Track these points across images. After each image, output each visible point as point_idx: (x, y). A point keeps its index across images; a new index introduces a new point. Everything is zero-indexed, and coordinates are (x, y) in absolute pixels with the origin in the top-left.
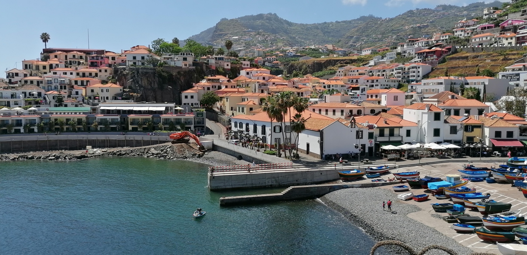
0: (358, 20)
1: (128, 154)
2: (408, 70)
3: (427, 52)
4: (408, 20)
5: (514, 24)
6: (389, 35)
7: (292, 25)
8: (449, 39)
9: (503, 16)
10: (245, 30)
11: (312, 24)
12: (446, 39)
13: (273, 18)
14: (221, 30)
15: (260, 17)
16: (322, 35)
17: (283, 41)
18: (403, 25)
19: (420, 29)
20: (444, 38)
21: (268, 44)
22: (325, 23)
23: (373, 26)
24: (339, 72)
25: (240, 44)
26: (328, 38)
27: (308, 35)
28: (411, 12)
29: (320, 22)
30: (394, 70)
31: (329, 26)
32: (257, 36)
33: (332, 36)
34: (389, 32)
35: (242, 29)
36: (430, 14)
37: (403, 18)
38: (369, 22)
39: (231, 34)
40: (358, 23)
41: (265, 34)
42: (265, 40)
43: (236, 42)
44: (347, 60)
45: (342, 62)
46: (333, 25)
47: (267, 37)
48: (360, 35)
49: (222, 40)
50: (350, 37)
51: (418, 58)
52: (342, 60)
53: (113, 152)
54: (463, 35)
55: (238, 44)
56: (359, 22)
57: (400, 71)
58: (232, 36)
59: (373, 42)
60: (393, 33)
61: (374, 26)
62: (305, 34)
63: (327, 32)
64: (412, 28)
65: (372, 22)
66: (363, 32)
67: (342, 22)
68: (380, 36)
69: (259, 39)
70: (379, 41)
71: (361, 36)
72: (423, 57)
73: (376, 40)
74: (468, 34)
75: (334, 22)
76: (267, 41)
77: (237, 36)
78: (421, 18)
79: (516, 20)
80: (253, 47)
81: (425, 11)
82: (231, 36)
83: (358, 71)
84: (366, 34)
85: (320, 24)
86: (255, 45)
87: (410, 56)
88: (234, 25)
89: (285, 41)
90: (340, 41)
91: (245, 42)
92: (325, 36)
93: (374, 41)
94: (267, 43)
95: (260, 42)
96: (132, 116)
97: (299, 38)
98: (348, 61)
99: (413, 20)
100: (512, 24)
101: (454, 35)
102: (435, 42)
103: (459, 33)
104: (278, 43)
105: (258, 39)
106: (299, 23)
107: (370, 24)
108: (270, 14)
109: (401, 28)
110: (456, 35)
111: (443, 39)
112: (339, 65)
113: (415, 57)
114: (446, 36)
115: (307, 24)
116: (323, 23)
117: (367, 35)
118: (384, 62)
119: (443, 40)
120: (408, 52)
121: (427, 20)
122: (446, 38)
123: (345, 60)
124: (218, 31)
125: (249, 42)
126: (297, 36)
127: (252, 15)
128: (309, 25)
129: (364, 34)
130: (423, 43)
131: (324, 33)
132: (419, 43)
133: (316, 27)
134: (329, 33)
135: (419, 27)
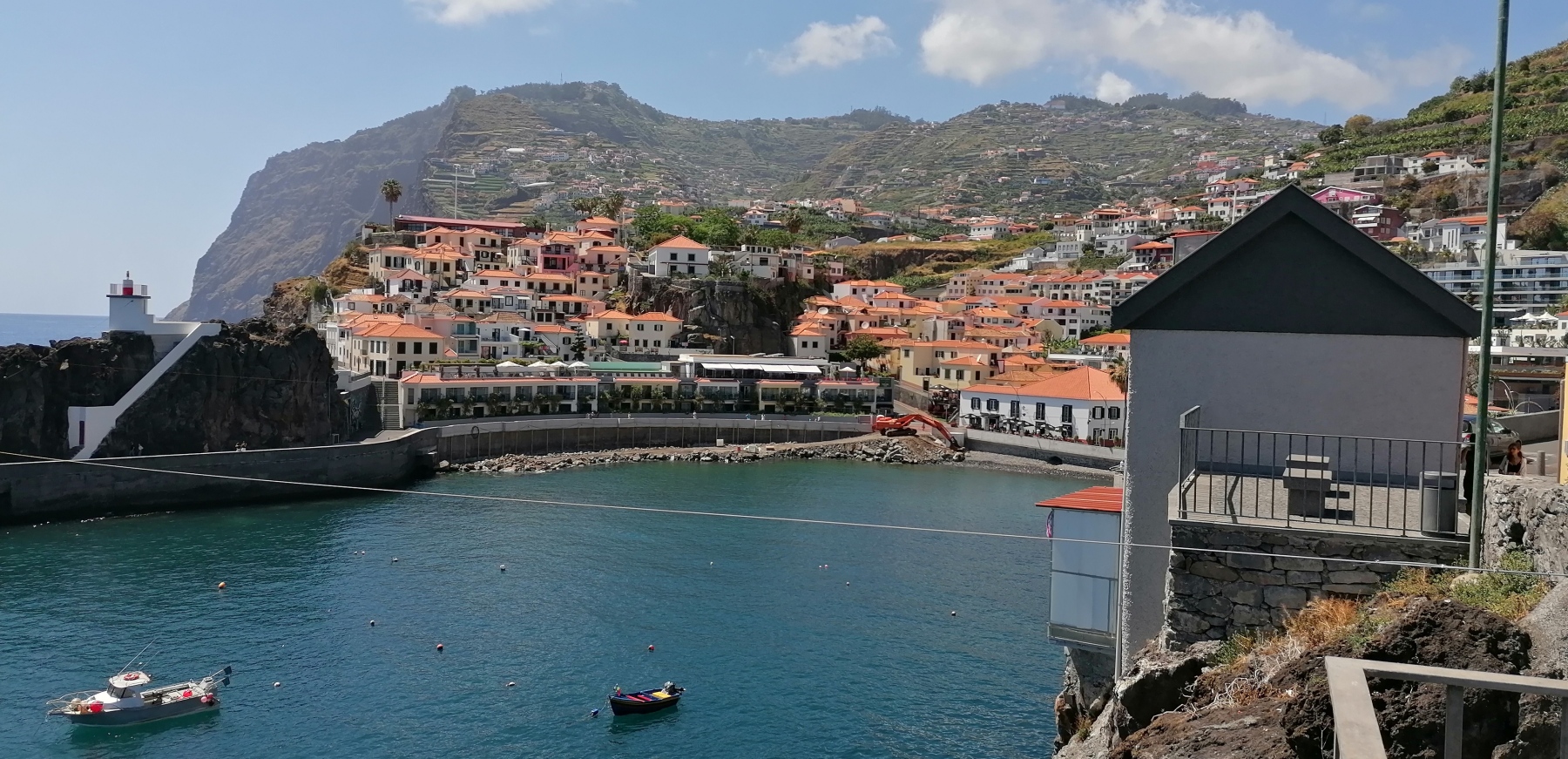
0: (846, 118)
1: (818, 454)
2: (1126, 288)
3: (1158, 250)
4: (987, 132)
5: (1341, 199)
6: (947, 171)
7: (664, 120)
8: (1196, 220)
9: (1312, 177)
10: (544, 129)
11: (722, 123)
12: (1190, 221)
13: (609, 96)
14: (470, 125)
15: (573, 91)
16: (751, 155)
17: (659, 168)
18: (979, 146)
19: (1026, 161)
20: (1186, 217)
21: (616, 175)
22: (758, 121)
23: (898, 143)
24: (956, 283)
25: (532, 171)
26: (767, 164)
27: (711, 153)
28: (988, 108)
29: (744, 119)
30: (1094, 285)
31: (767, 132)
32: (584, 150)
33: (777, 160)
34: (946, 163)
35: (535, 127)
36: (1039, 119)
37: (974, 127)
38: (887, 130)
39: (501, 139)
40: (847, 128)
41: (604, 145)
42: (609, 162)
43: (519, 164)
44: (952, 252)
45: (940, 256)
46: (779, 129)
47: (611, 156)
48: (865, 164)
49: (477, 156)
50: (837, 167)
51: (1138, 261)
52: (940, 252)
53: (790, 450)
54: (1227, 212)
55: (528, 171)
56: (851, 126)
57: (1109, 289)
58: (507, 144)
59: (906, 188)
60: (957, 166)
61: (900, 142)
62: (704, 150)
63: (763, 147)
64: (1006, 158)
65: (893, 129)
66: (872, 155)
67: (804, 121)
68: (923, 173)
69: (590, 158)
70: (921, 185)
71: (865, 167)
72: (1150, 259)
73: (914, 182)
74: (1239, 211)
75: (782, 119)
76: (613, 166)
77: (520, 145)
78: (1018, 129)
79: (1345, 191)
80: (577, 181)
81: (1025, 109)
82: (502, 143)
83: (1002, 283)
84: (880, 162)
85: (742, 124)
86: (582, 177)
87: (1117, 255)
88: (508, 112)
89: (663, 171)
90: (807, 177)
91: (550, 164)
92: (759, 158)
93: (907, 185)
94: (614, 172)
95: (593, 169)
96: (765, 383)
97: (688, 158)
98: (955, 255)
99: (1000, 134)
100: (1338, 199)
101: (1207, 212)
102: (1164, 224)
103: (1218, 208)
104: (646, 174)
105: (585, 159)
106: (685, 116)
107: (889, 136)
108: (602, 84)
109: (974, 154)
110: (1212, 213)
111: (1183, 219)
112: (935, 263)
113: (1131, 257)
114: (1190, 213)
115: (706, 122)
116: (750, 122)
117: (883, 166)
118: (1053, 263)
119: (1183, 222)
120: (1110, 244)
121: (1034, 136)
122: (1190, 218)
123: (947, 252)
124: (462, 128)
125: (561, 166)
126: (679, 154)
127: (547, 85)
128: (713, 123)
129: (873, 161)
130: (1135, 224)
131: (756, 151)
132: (1123, 223)
133: (732, 130)
134: (770, 149)
135: (1022, 154)
